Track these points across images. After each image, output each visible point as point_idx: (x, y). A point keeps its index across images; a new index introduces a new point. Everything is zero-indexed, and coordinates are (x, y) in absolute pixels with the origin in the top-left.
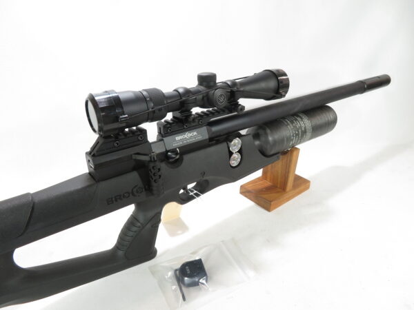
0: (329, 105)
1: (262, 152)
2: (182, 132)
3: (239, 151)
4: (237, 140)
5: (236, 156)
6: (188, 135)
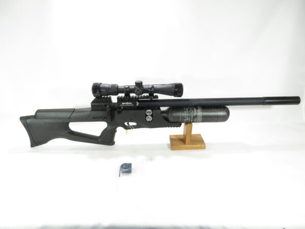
0: (227, 106)
1: (167, 119)
2: (126, 101)
3: (152, 115)
4: (150, 111)
5: (150, 117)
6: (127, 103)
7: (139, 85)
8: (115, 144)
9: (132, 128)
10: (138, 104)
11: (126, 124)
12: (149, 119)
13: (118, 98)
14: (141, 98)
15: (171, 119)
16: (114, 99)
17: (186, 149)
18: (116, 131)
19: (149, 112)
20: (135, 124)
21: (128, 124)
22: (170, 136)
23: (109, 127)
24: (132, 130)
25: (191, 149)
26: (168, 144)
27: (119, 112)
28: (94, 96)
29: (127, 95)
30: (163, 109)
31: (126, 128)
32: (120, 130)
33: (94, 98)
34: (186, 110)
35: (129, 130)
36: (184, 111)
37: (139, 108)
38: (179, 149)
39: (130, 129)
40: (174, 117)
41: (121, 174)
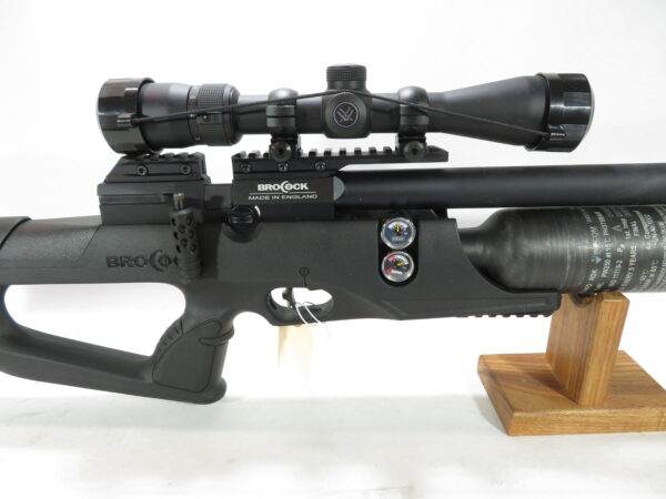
1: (490, 273)
2: (275, 177)
3: (413, 250)
4: (404, 223)
5: (403, 258)
6: (285, 187)
7: (347, 78)
8: (228, 393)
9: (310, 320)
10: (339, 189)
11: (277, 295)
12: (399, 268)
13: (238, 160)
14: (358, 157)
15: (512, 274)
16: (218, 164)
17: (585, 428)
18: (230, 333)
19: (398, 232)
20: (321, 297)
21: (288, 296)
22: (482, 358)
23: (195, 312)
24: (307, 326)
25: (606, 428)
26: (477, 399)
27: (243, 233)
28: (117, 149)
29: (285, 138)
30: (469, 218)
31: (279, 317)
32: (248, 326)
33: (117, 157)
34: (596, 223)
35: (291, 329)
36: (587, 227)
37: (344, 212)
38: (546, 428)
39: (296, 321)
40: (531, 260)
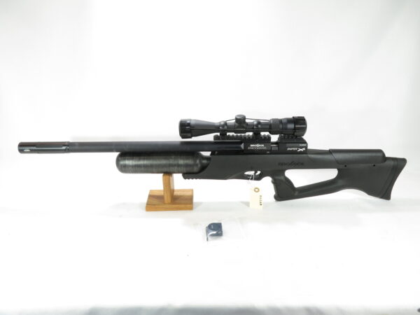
41: (209, 238)
